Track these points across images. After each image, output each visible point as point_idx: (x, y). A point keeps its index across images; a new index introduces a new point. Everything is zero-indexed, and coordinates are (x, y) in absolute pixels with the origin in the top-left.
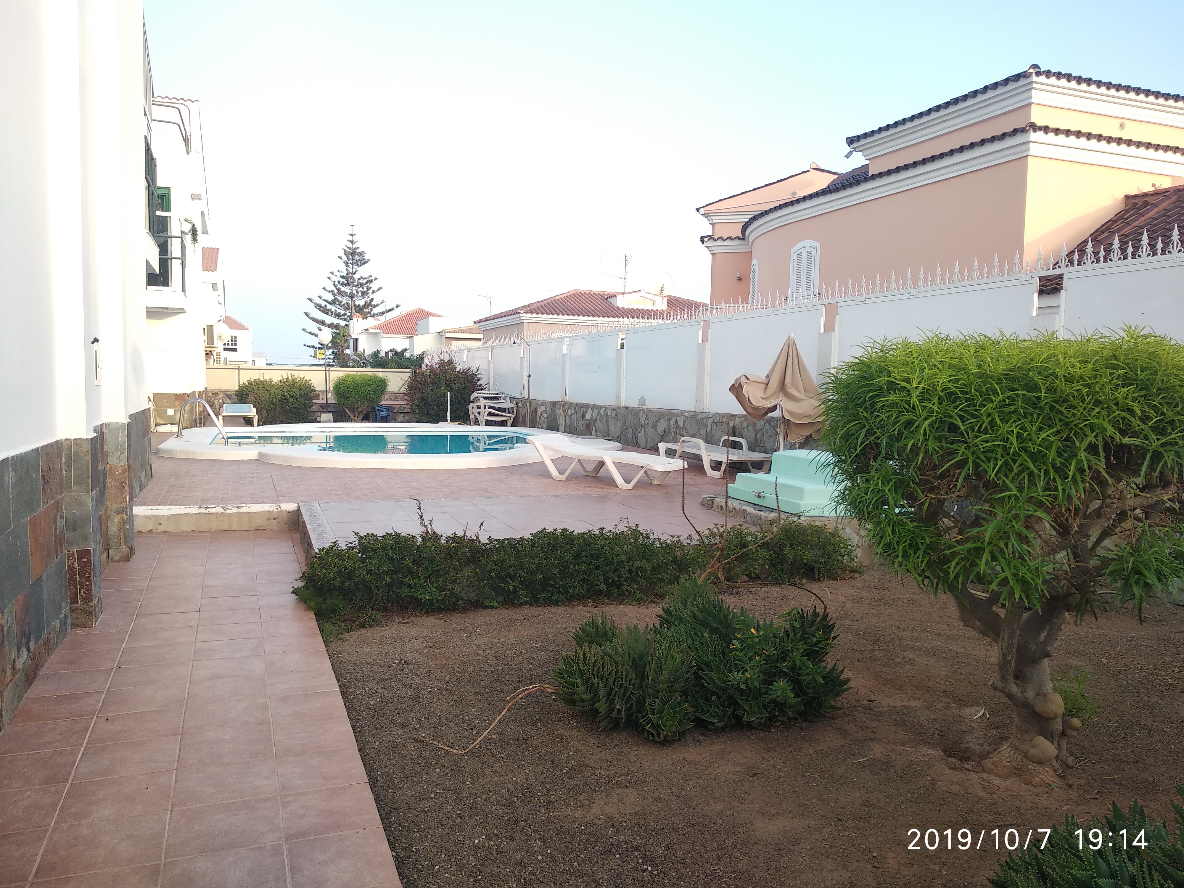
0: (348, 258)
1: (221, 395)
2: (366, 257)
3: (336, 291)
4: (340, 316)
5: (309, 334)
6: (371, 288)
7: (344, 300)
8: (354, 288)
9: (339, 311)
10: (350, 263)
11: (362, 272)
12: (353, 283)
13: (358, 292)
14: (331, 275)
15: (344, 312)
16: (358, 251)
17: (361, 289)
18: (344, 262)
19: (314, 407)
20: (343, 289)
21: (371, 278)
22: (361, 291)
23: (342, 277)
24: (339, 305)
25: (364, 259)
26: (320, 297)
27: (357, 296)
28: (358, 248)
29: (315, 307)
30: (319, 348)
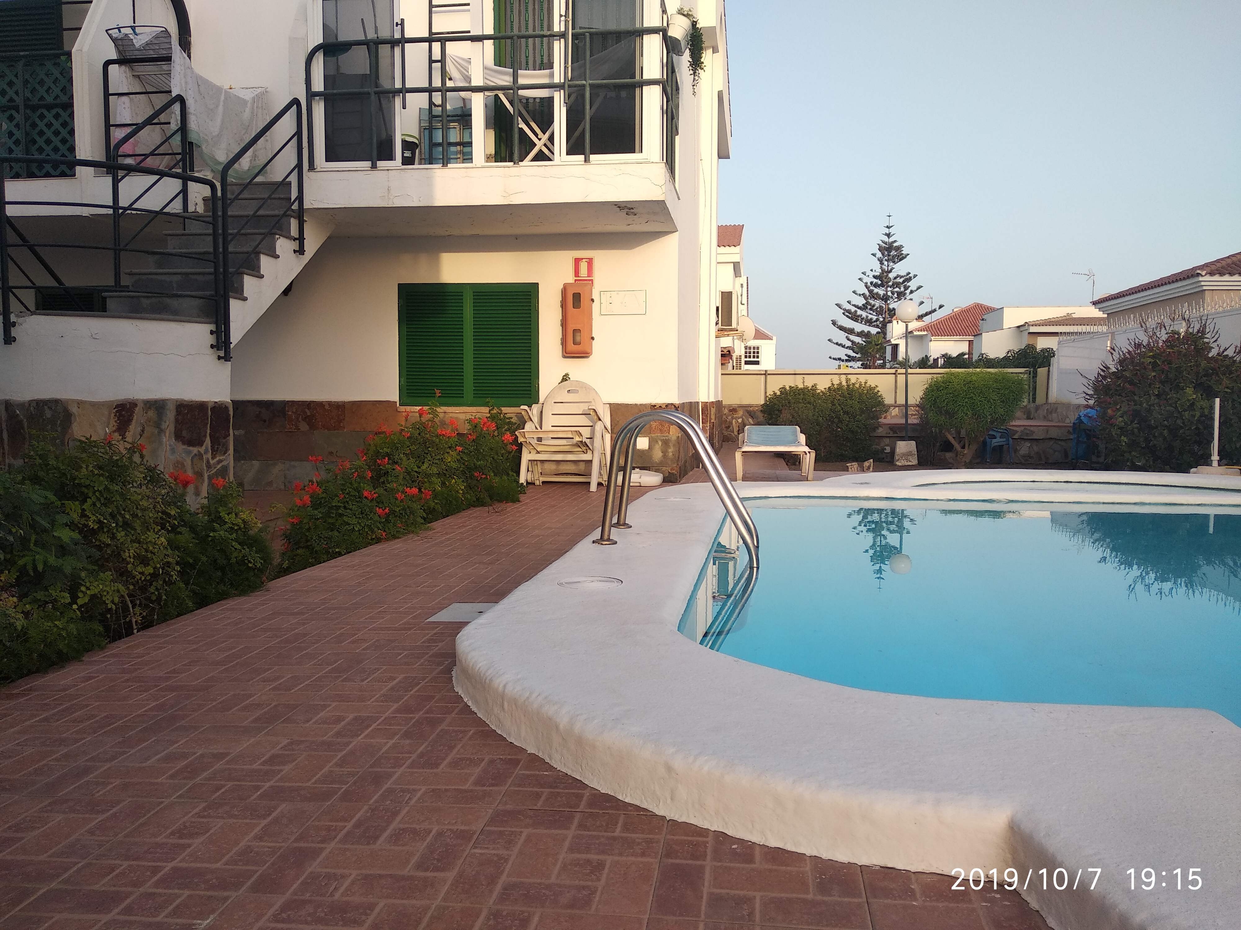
0: (883, 254)
1: (740, 413)
2: (904, 252)
3: (867, 293)
4: (872, 323)
5: (835, 345)
6: (909, 287)
7: (877, 303)
8: (889, 289)
9: (870, 316)
10: (886, 260)
11: (900, 269)
12: (887, 283)
13: (893, 293)
14: (862, 276)
15: (876, 317)
16: (895, 245)
17: (897, 289)
18: (878, 259)
19: (881, 430)
20: (876, 290)
21: (910, 275)
22: (897, 292)
23: (875, 277)
24: (871, 309)
25: (903, 254)
26: (849, 302)
27: (892, 297)
28: (895, 241)
29: (843, 314)
30: (846, 360)
